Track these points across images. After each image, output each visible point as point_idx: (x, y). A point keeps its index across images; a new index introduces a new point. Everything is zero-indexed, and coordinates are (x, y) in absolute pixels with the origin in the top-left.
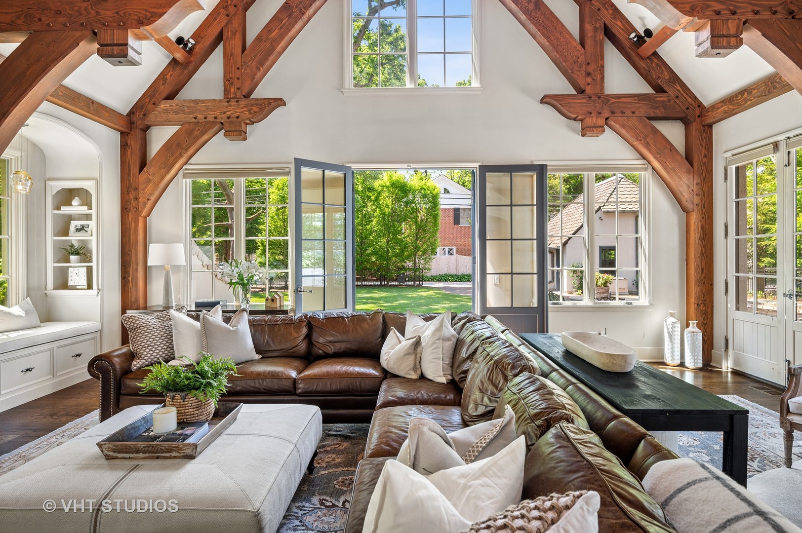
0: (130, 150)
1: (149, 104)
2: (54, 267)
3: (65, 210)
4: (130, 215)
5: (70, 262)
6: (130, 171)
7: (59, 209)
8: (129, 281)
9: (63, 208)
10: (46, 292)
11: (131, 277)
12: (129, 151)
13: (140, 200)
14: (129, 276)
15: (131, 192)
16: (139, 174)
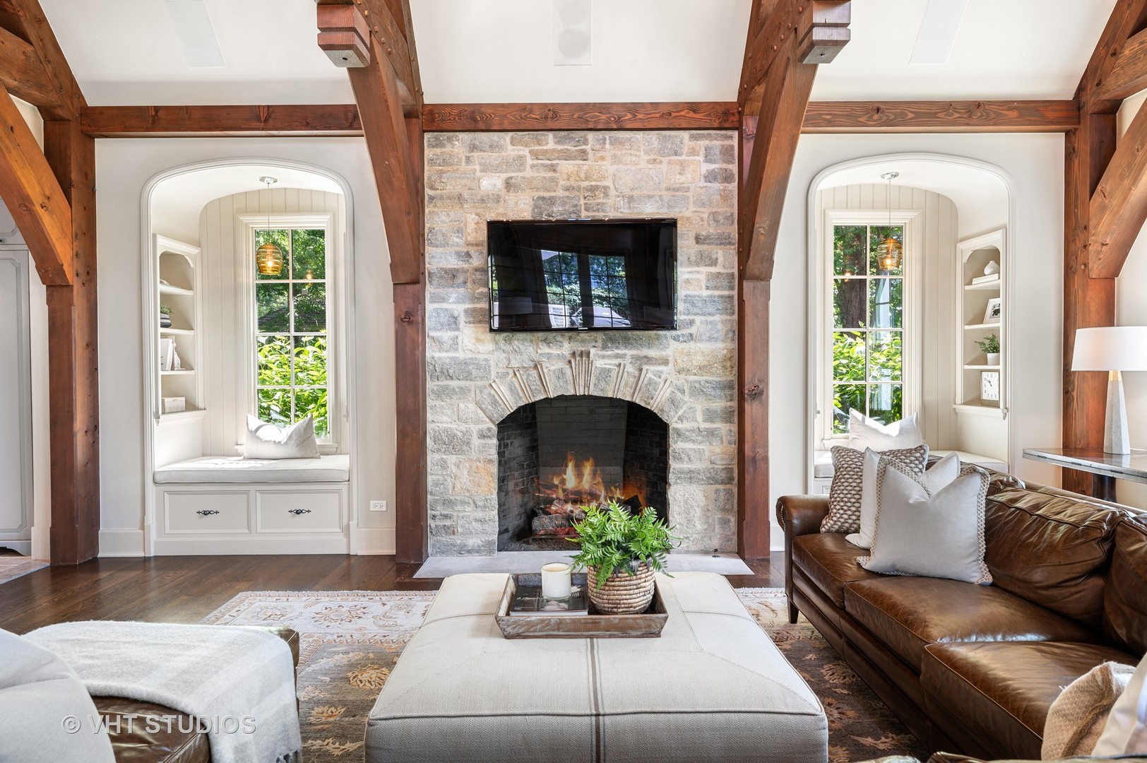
0: (1077, 160)
1: (1105, 59)
2: (965, 371)
3: (979, 283)
4: (1076, 277)
5: (987, 364)
6: (1078, 198)
7: (970, 283)
8: (1073, 397)
9: (975, 281)
10: (954, 406)
11: (1075, 391)
12: (1076, 162)
13: (1090, 248)
14: (1073, 391)
15: (1078, 236)
16: (1090, 200)
